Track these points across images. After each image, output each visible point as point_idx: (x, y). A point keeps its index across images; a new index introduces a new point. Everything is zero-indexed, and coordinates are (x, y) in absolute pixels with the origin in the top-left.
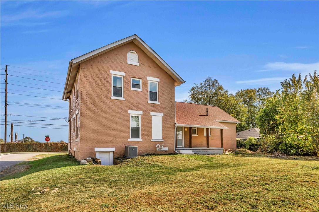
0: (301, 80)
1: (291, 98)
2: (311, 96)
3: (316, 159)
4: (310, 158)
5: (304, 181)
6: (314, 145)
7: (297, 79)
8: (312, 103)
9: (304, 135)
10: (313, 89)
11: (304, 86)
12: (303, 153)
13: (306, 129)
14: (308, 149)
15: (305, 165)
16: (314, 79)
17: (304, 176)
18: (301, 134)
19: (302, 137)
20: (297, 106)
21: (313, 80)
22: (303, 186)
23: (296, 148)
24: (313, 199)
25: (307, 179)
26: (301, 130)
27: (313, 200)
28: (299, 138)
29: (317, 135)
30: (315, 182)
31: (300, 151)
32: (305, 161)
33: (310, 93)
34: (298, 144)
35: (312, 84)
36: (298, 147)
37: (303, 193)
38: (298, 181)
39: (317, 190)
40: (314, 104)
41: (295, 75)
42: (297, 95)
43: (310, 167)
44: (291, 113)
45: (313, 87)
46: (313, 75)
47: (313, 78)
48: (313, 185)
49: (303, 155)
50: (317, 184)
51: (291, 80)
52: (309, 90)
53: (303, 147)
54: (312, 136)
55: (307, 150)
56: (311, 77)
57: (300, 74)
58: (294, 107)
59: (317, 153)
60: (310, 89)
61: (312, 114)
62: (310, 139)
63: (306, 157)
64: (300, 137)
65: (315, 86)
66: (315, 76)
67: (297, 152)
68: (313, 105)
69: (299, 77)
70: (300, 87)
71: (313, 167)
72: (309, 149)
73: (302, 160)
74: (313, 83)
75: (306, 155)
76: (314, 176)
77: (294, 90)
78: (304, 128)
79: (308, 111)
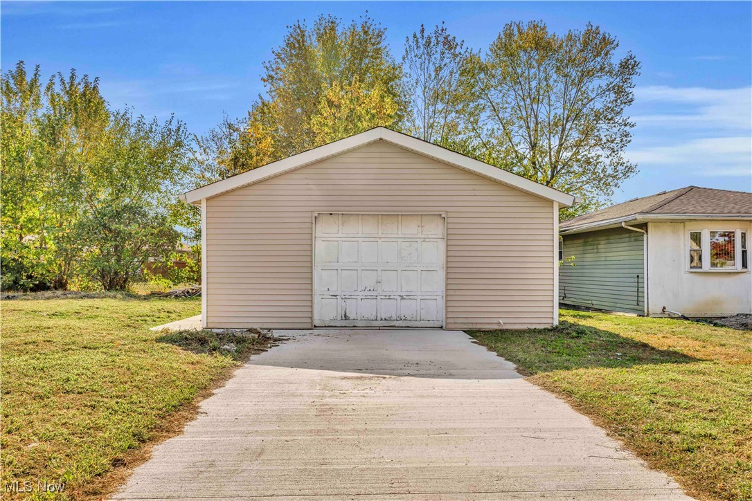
0: (38, 84)
1: (9, 127)
2: (60, 133)
3: (63, 296)
4: (48, 294)
5: (26, 344)
6: (60, 261)
7: (29, 78)
8: (60, 151)
9: (39, 233)
10: (66, 114)
11: (45, 101)
12: (33, 284)
13: (42, 217)
14: (44, 273)
15: (34, 309)
16: (71, 89)
17: (27, 332)
18: (31, 230)
19: (34, 239)
20: (24, 152)
21: (67, 92)
22: (20, 353)
23: (14, 269)
24: (42, 374)
25: (34, 337)
26: (30, 220)
27: (39, 376)
28: (23, 241)
29: (68, 237)
30: (49, 341)
31: (24, 278)
32: (35, 301)
33: (57, 125)
34: (20, 257)
35: (65, 102)
36: (20, 268)
37: (19, 366)
38: (12, 343)
39: (51, 357)
40: (66, 154)
41: (24, 66)
42: (24, 122)
43: (45, 314)
44: (7, 168)
45: (65, 110)
46: (67, 80)
47: (67, 86)
48: (45, 347)
49: (32, 290)
50: (55, 344)
51: (13, 76)
52: (56, 116)
53: (32, 267)
54: (55, 238)
55: (42, 275)
56: (64, 83)
57: (38, 66)
58: (15, 154)
59: (66, 283)
60: (60, 112)
61: (58, 179)
62: (52, 245)
63: (39, 294)
64: (28, 238)
65: (70, 109)
66: (72, 85)
67: (16, 282)
68: (63, 158)
69: (35, 75)
70: (37, 103)
71: (52, 312)
72: (49, 271)
73: (28, 300)
74: (66, 98)
75: (41, 287)
76: (49, 330)
77: (18, 105)
78: (37, 215)
79: (48, 169)
